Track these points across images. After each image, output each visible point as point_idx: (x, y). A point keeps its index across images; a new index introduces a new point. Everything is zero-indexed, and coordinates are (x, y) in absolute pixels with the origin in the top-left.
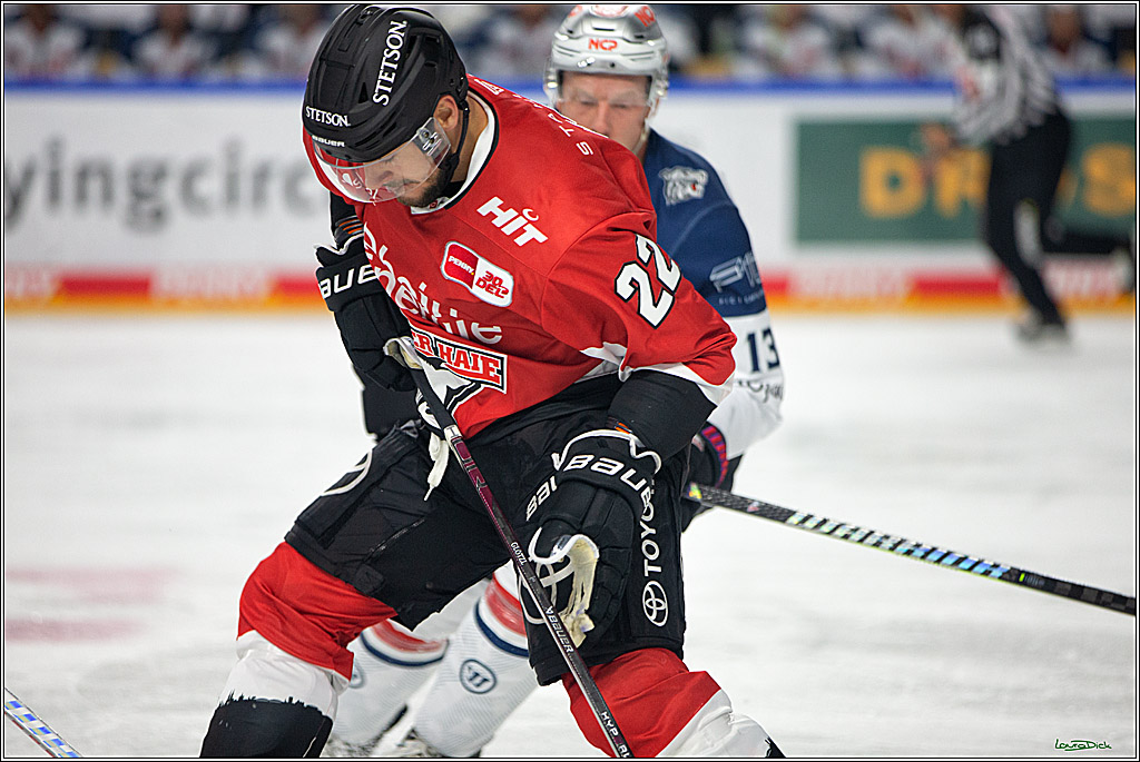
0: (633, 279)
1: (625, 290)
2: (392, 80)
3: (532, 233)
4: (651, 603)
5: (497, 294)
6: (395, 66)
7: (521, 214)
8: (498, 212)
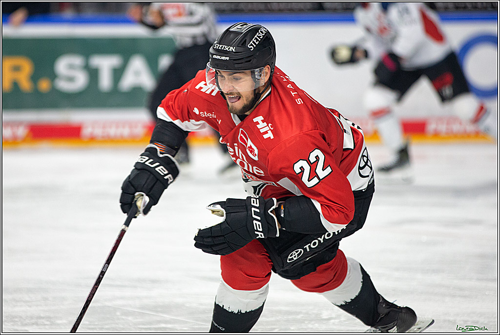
0: (302, 167)
2: (257, 43)
3: (270, 135)
4: (295, 254)
6: (260, 40)
7: (268, 125)
8: (260, 122)
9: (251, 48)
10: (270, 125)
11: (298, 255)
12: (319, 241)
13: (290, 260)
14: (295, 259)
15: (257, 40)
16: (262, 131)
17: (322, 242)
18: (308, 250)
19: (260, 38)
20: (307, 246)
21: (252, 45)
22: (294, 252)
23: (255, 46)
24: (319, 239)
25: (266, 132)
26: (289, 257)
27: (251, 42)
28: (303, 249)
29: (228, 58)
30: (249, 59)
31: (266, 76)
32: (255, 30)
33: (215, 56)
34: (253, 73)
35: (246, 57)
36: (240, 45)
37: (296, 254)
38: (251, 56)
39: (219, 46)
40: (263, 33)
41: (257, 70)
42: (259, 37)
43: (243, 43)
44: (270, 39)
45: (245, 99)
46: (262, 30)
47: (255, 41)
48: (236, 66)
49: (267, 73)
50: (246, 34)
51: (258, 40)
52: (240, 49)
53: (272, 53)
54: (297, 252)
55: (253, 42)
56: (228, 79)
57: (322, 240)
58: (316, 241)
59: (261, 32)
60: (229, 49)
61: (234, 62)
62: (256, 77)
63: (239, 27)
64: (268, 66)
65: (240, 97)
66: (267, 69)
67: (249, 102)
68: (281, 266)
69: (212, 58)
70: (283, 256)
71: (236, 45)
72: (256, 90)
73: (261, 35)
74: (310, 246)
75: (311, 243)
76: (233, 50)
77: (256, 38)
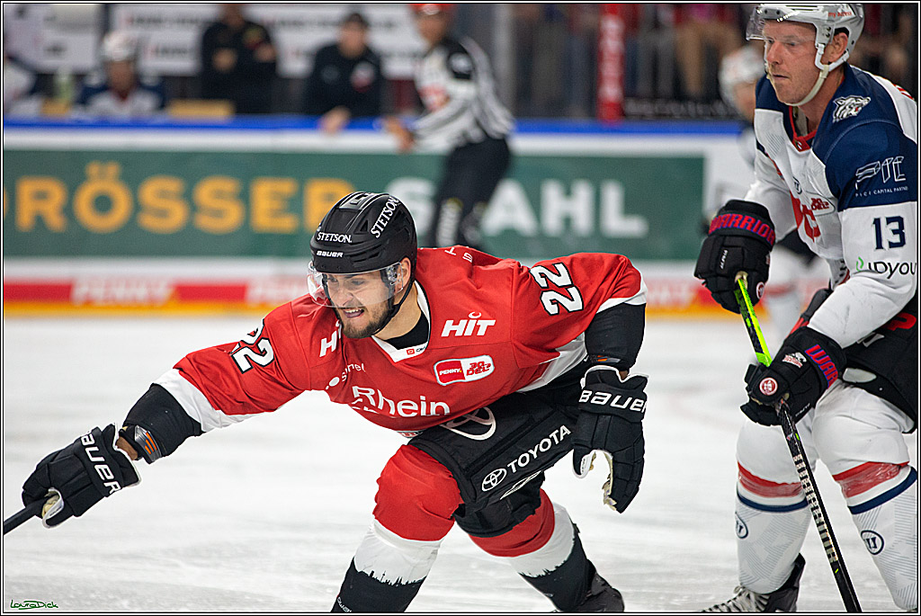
1: (553, 309)
2: (385, 225)
4: (493, 477)
5: (484, 370)
6: (389, 219)
7: (469, 319)
9: (377, 234)
10: (471, 316)
11: (499, 479)
12: (531, 455)
13: (486, 486)
14: (494, 485)
15: (385, 220)
16: (469, 332)
17: (535, 456)
18: (514, 470)
19: (389, 216)
20: (512, 464)
21: (377, 229)
22: (492, 474)
23: (382, 230)
24: (531, 451)
25: (477, 328)
26: (485, 482)
27: (376, 225)
28: (506, 468)
29: (341, 254)
30: (375, 252)
31: (405, 275)
32: (380, 204)
33: (319, 253)
34: (383, 275)
35: (370, 250)
36: (359, 231)
37: (496, 477)
38: (378, 247)
39: (325, 236)
40: (392, 206)
41: (389, 267)
42: (387, 214)
43: (364, 227)
44: (404, 214)
45: (371, 313)
46: (391, 202)
47: (381, 222)
48: (355, 264)
49: (405, 272)
50: (366, 213)
51: (387, 220)
52: (359, 238)
53: (411, 237)
54: (496, 473)
55: (379, 224)
56: (344, 285)
57: (534, 453)
58: (527, 455)
59: (390, 205)
60: (341, 238)
61: (353, 259)
62: (389, 278)
63: (353, 200)
64: (406, 259)
65: (362, 311)
66: (405, 264)
67: (378, 320)
68: (473, 496)
69: (316, 256)
70: (474, 478)
71: (352, 232)
72: (391, 300)
73: (390, 210)
74: (516, 464)
75: (518, 459)
76: (349, 241)
77: (383, 217)
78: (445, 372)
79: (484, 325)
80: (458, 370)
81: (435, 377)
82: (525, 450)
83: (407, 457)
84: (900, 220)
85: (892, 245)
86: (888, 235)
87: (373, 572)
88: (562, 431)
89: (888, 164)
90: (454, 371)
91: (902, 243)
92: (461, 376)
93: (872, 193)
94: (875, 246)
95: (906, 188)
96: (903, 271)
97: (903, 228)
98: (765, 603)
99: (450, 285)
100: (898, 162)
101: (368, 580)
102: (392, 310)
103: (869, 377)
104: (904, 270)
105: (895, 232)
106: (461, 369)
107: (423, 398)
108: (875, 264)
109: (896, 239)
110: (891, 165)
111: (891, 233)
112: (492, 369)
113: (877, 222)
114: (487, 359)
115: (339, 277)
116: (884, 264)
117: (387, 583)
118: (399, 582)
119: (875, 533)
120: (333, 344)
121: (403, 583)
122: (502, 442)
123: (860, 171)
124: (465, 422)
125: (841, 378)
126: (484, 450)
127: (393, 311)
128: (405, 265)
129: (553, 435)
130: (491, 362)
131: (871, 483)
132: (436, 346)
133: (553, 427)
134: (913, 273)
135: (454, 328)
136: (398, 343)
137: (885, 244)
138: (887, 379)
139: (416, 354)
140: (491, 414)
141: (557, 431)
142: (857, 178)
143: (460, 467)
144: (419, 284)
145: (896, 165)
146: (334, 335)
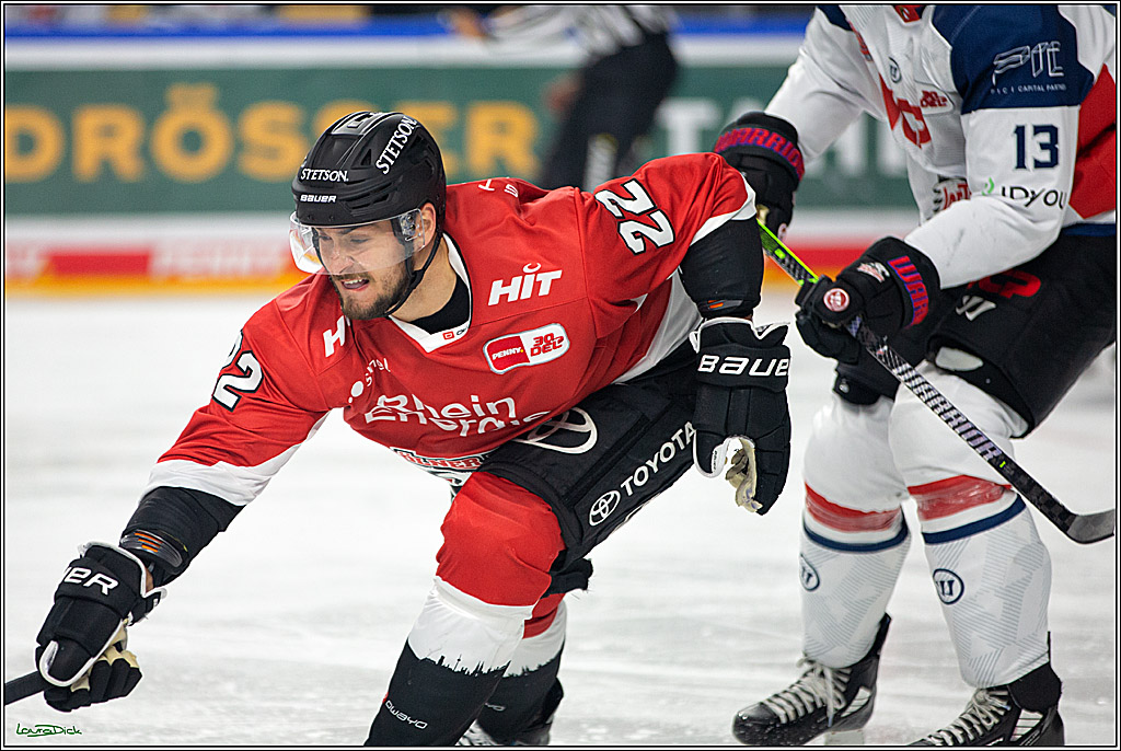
2: (396, 156)
4: (603, 504)
7: (524, 274)
9: (385, 169)
10: (526, 269)
11: (611, 505)
12: (650, 469)
13: (596, 518)
14: (605, 516)
15: (396, 149)
16: (526, 294)
17: (656, 470)
18: (630, 493)
19: (402, 144)
20: (626, 483)
21: (384, 161)
22: (601, 500)
23: (392, 162)
24: (649, 463)
25: (537, 285)
26: (593, 513)
27: (383, 155)
28: (619, 489)
29: (333, 198)
30: (382, 194)
31: (429, 227)
32: (390, 127)
33: (304, 198)
34: (396, 228)
35: (375, 191)
36: (358, 165)
37: (607, 503)
38: (386, 186)
39: (312, 174)
40: (407, 130)
41: (403, 216)
42: (399, 140)
43: (367, 159)
44: (425, 141)
45: (379, 284)
46: (406, 123)
47: (391, 151)
48: (354, 212)
49: (429, 222)
50: (370, 138)
51: (399, 148)
52: (359, 174)
53: (435, 172)
54: (607, 498)
55: (388, 154)
56: (340, 244)
57: (654, 465)
58: (644, 469)
59: (403, 128)
60: (334, 176)
61: (351, 203)
62: (404, 232)
63: (352, 123)
64: (429, 205)
65: (367, 282)
66: (428, 212)
67: (391, 293)
68: (578, 535)
69: (299, 202)
70: (579, 508)
71: (349, 167)
72: (409, 263)
73: (405, 134)
74: (632, 482)
75: (633, 475)
76: (344, 178)
77: (393, 144)
78: (499, 355)
79: (547, 279)
80: (518, 350)
81: (487, 362)
82: (641, 461)
83: (484, 486)
84: (1052, 130)
85: (1038, 164)
86: (1034, 151)
87: (443, 658)
88: (687, 431)
89: (1041, 51)
90: (512, 351)
91: (1053, 162)
92: (523, 357)
93: (1016, 89)
94: (1015, 163)
95: (1062, 87)
96: (1048, 201)
97: (1057, 142)
98: (845, 680)
99: (490, 230)
100: (1054, 50)
101: (436, 669)
102: (411, 278)
103: (974, 363)
104: (1051, 199)
105: (1043, 146)
106: (523, 348)
107: (475, 398)
108: (1012, 189)
109: (1045, 156)
110: (1044, 54)
111: (1039, 147)
112: (566, 344)
113: (1020, 131)
114: (557, 330)
115: (332, 232)
116: (1025, 191)
117: (463, 671)
118: (478, 670)
119: (955, 575)
120: (340, 334)
121: (485, 671)
122: (608, 453)
123: (1001, 59)
124: (552, 431)
125: (933, 361)
126: (587, 467)
127: (413, 280)
128: (427, 214)
129: (676, 437)
130: (563, 334)
131: (961, 505)
132: (482, 321)
133: (676, 427)
134: (1061, 207)
135: (505, 290)
136: (430, 324)
137: (1029, 163)
138: (997, 368)
139: (457, 337)
140: (586, 416)
141: (681, 431)
142: (995, 67)
143: (557, 494)
144: (450, 237)
145: (1051, 53)
146: (341, 323)
